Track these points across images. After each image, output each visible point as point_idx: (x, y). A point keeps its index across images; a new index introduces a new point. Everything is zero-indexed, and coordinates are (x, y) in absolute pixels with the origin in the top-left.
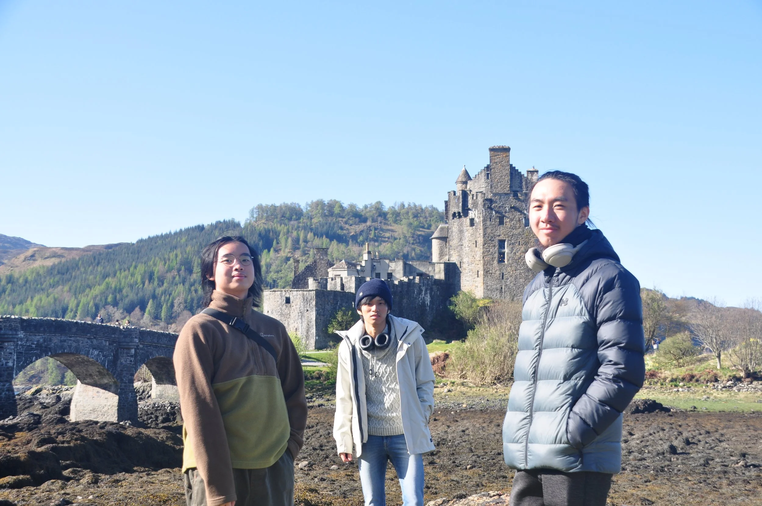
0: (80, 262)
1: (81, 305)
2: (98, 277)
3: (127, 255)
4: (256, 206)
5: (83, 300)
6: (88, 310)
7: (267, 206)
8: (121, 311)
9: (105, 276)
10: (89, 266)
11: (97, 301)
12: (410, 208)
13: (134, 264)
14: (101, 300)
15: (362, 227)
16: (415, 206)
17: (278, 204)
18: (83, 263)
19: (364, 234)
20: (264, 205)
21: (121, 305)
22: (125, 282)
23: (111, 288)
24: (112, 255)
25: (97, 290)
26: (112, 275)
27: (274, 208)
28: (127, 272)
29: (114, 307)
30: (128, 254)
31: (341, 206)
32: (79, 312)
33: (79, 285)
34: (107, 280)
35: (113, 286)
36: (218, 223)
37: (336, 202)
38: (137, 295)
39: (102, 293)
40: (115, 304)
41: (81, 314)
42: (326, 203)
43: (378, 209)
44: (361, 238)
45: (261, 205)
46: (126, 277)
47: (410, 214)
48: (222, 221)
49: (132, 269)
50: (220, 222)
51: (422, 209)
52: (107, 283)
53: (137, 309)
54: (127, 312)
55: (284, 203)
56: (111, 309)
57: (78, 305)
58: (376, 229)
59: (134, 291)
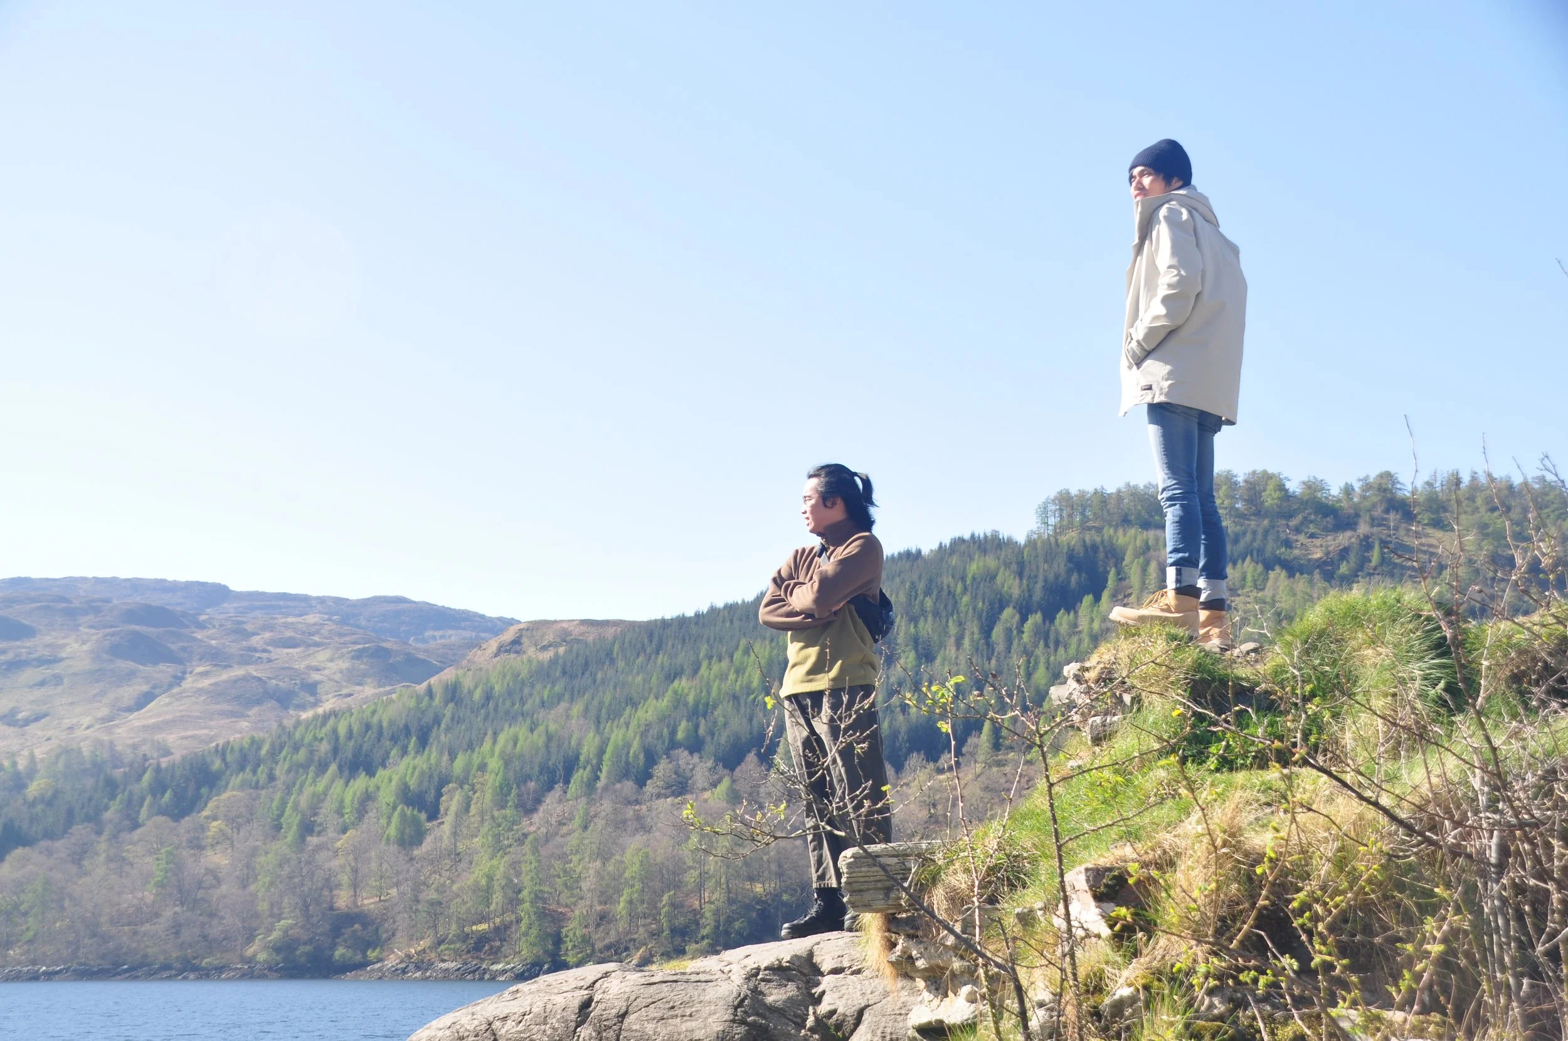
0: (617, 646)
1: (609, 750)
2: (654, 679)
3: (728, 624)
4: (1053, 493)
5: (616, 736)
6: (627, 763)
7: (1082, 495)
8: (710, 764)
9: (673, 675)
10: (638, 655)
11: (650, 739)
12: (1475, 486)
13: (743, 642)
14: (660, 736)
15: (1344, 538)
16: (1491, 479)
17: (1111, 489)
18: (622, 649)
19: (1352, 557)
20: (1074, 491)
21: (709, 748)
22: (719, 688)
23: (686, 704)
24: (692, 626)
25: (650, 711)
26: (688, 671)
27: (1102, 498)
28: (725, 664)
29: (691, 753)
30: (732, 621)
31: (1281, 487)
32: (605, 769)
33: (607, 699)
34: (676, 683)
35: (691, 699)
36: (958, 542)
37: (1267, 477)
38: (751, 720)
39: (662, 719)
40: (695, 746)
41: (609, 772)
42: (1240, 479)
43: (1385, 490)
44: (1344, 569)
45: (1068, 493)
46: (723, 677)
47: (1479, 501)
48: (967, 536)
49: (738, 655)
50: (962, 540)
51: (1510, 487)
52: (675, 692)
53: (751, 758)
54: (725, 767)
55: (1128, 485)
56: (683, 755)
57: (601, 752)
58: (1384, 544)
59: (742, 710)
